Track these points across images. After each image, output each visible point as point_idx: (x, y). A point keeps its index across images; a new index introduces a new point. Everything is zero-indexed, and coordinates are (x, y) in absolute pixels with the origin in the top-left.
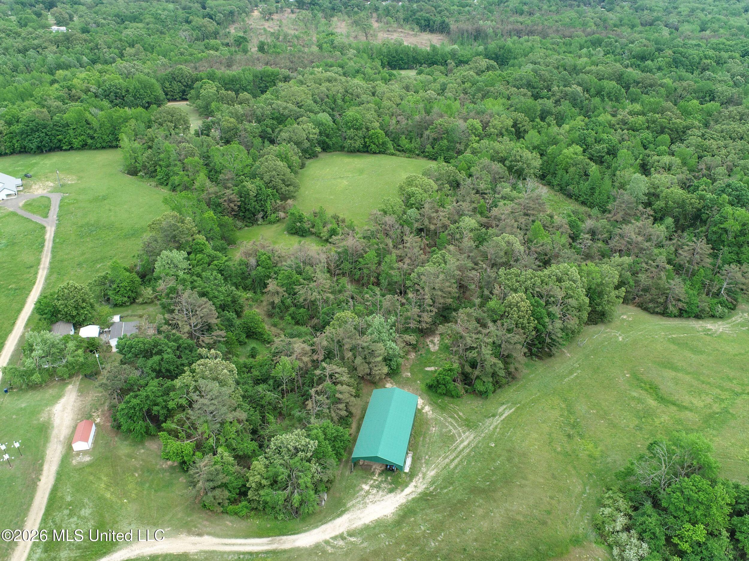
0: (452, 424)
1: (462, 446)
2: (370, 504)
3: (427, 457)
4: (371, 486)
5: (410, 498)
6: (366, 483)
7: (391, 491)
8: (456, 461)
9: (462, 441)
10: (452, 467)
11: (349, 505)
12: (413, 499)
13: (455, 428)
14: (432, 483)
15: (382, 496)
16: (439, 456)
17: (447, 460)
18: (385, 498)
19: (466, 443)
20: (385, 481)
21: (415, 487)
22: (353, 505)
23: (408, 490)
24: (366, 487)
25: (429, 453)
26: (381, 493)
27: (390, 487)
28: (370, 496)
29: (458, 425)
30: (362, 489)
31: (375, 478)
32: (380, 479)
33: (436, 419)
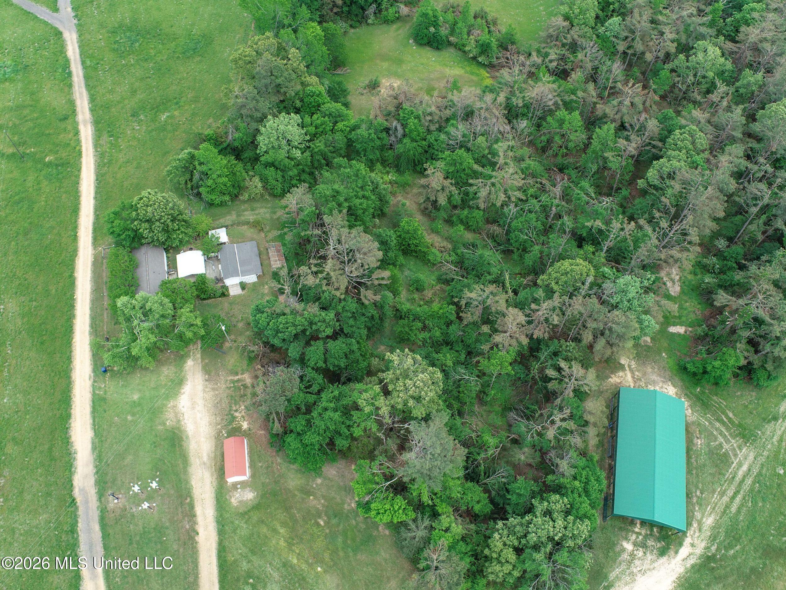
0: (721, 433)
1: (740, 473)
2: (639, 575)
3: (698, 493)
4: (635, 544)
5: (688, 565)
6: (627, 539)
7: (663, 552)
8: (738, 499)
9: (740, 465)
10: (734, 509)
11: (612, 576)
12: (693, 566)
13: (727, 441)
14: (713, 538)
15: (653, 561)
16: (714, 491)
17: (725, 499)
18: (656, 565)
19: (745, 468)
20: (651, 535)
21: (692, 545)
22: (617, 577)
23: (684, 551)
24: (629, 546)
25: (700, 486)
26: (649, 557)
27: (659, 545)
28: (637, 562)
29: (730, 434)
30: (624, 550)
31: (637, 530)
32: (643, 532)
33: (699, 424)
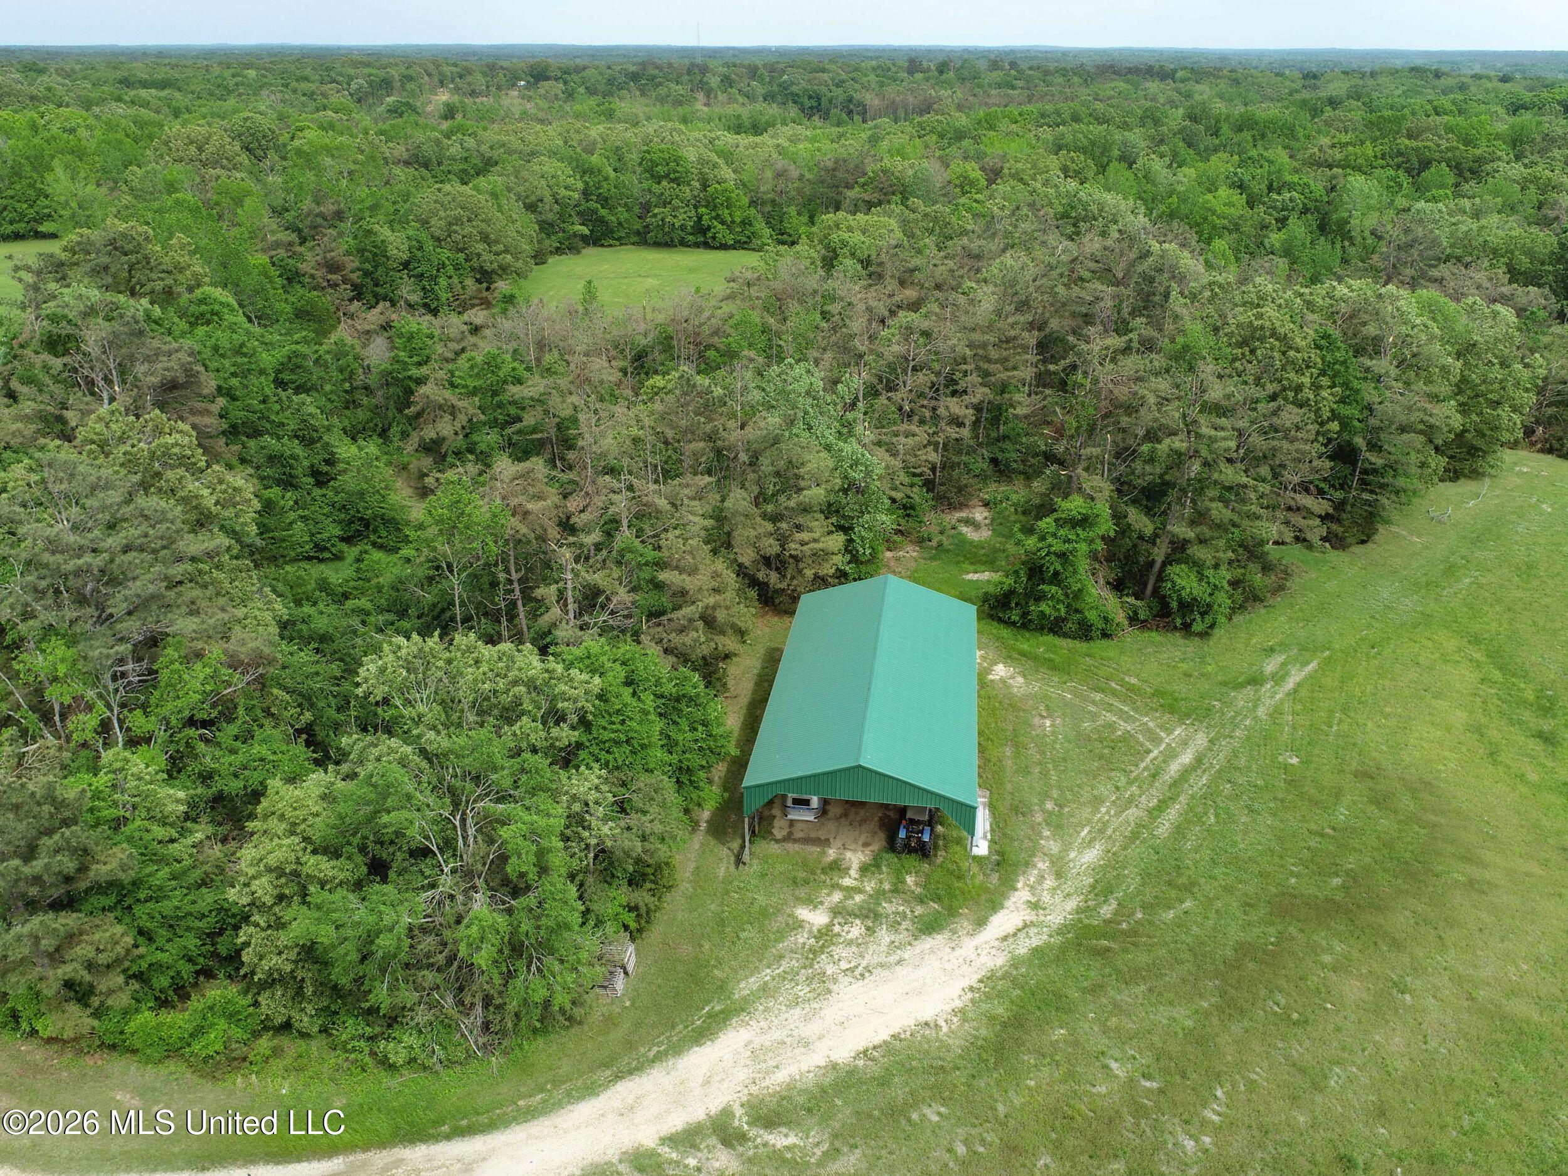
0: (1109, 708)
1: (1174, 768)
2: (844, 980)
3: (1049, 805)
4: (836, 912)
5: (1023, 948)
6: (812, 903)
7: (928, 927)
8: (1173, 813)
9: (1170, 755)
10: (1164, 827)
11: (747, 986)
12: (1036, 951)
14: (1102, 888)
15: (894, 947)
16: (1097, 801)
17: (1132, 813)
18: (907, 954)
20: (895, 891)
21: (1035, 906)
22: (764, 987)
23: (1004, 921)
24: (817, 918)
25: (1055, 793)
26: (884, 936)
27: (919, 910)
28: (838, 951)
30: (799, 925)
31: (847, 882)
32: (869, 886)
33: (1045, 697)
